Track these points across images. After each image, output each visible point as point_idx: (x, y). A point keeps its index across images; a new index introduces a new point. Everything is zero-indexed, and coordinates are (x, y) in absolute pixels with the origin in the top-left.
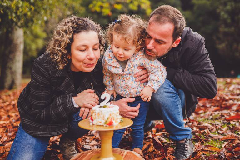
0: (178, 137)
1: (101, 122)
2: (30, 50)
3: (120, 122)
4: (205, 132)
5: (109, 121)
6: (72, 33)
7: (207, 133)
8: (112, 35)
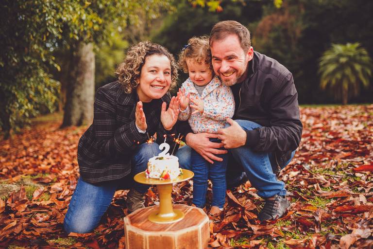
0: (267, 193)
1: (156, 176)
2: (106, 67)
3: (179, 175)
4: (314, 187)
5: (165, 173)
6: (145, 54)
7: (316, 188)
8: (185, 62)
